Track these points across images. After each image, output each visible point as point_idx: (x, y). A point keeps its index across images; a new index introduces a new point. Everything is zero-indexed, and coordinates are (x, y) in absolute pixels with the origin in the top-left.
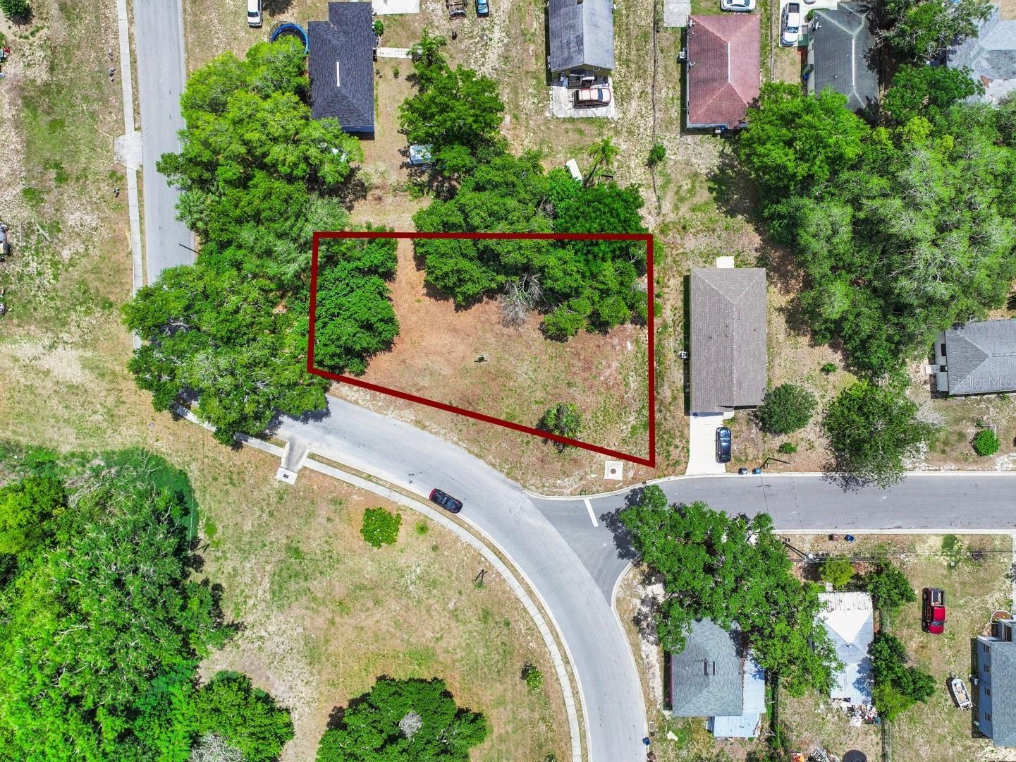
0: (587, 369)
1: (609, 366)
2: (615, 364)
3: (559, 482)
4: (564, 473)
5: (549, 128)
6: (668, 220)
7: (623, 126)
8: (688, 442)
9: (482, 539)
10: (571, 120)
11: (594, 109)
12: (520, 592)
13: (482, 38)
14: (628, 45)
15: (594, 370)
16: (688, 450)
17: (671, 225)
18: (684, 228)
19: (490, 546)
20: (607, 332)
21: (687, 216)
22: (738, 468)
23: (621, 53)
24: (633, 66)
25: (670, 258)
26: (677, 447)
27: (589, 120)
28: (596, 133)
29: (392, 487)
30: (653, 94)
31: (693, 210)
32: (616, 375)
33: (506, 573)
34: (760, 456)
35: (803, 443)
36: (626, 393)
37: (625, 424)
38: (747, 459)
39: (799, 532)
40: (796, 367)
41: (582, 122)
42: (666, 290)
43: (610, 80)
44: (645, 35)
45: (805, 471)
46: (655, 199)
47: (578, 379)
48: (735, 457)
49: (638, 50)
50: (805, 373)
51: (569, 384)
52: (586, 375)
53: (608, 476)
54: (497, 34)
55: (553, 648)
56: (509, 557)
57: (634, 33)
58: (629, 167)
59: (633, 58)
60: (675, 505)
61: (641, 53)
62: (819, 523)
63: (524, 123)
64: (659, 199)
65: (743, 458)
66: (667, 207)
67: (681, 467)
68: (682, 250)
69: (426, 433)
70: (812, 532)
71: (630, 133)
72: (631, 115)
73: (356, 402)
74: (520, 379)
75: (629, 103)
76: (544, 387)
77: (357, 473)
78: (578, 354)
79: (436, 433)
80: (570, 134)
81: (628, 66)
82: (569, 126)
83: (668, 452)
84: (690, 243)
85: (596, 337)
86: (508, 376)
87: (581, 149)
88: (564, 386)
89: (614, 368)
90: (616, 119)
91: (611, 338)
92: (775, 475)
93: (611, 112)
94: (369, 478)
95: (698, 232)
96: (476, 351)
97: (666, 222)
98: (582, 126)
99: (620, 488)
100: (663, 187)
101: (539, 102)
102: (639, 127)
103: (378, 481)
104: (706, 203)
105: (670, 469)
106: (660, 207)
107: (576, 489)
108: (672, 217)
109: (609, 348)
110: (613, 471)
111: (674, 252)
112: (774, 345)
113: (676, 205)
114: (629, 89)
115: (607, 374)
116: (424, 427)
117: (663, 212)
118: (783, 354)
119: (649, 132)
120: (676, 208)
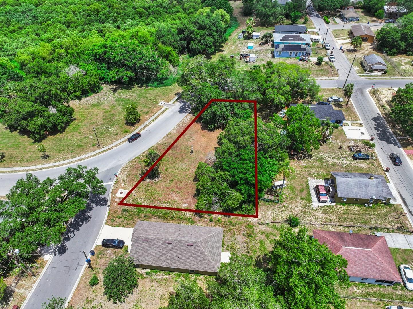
0: (177, 187)
1: (176, 196)
2: (177, 198)
3: (126, 173)
4: (129, 175)
5: (302, 178)
6: (255, 228)
7: (308, 209)
8: (123, 226)
9: (113, 147)
10: (308, 187)
11: (315, 196)
12: (83, 157)
13: (342, 157)
14: (357, 214)
15: (176, 190)
16: (117, 226)
17: (252, 230)
18: (250, 236)
19: (109, 149)
20: (194, 196)
21: (257, 238)
22: (96, 252)
23: (351, 210)
24: (345, 216)
25: (232, 228)
26: (122, 221)
27: (309, 195)
28: (302, 197)
29: (147, 126)
30: (331, 225)
31: (261, 242)
32: (171, 198)
33: (94, 153)
34: (97, 266)
35: (93, 296)
36: (160, 202)
37: (144, 200)
38: (99, 258)
39: (35, 286)
40: (148, 298)
41: (307, 192)
42: (213, 224)
43: (334, 204)
44: (366, 223)
45: (74, 294)
46: (267, 222)
47: (173, 184)
48: (103, 251)
49: (355, 218)
50: (142, 304)
51: (172, 180)
52: (175, 187)
53: (120, 190)
54: (345, 162)
55: (51, 165)
56: (100, 155)
57: (365, 217)
58: (285, 211)
59: (350, 216)
60: (90, 218)
61: (354, 220)
62: (33, 300)
63: (303, 170)
64: (267, 224)
65: (100, 256)
66: (263, 228)
67: (110, 222)
68: (236, 234)
69: (165, 135)
70: (29, 295)
71: (305, 213)
72: (315, 213)
73: (183, 119)
74: (179, 164)
75: (322, 213)
76: (173, 172)
77: (156, 118)
78: (186, 185)
79: (164, 138)
80: (300, 186)
81: (344, 213)
82: (305, 186)
83: (121, 218)
84: (240, 239)
85: (193, 191)
86: (182, 161)
87: (293, 191)
88: (171, 179)
89: (175, 198)
90: (312, 206)
91: (191, 198)
92: (81, 274)
93: (315, 204)
94: (153, 120)
95: (247, 243)
96: (196, 152)
97: (254, 227)
98: (305, 191)
99: (112, 195)
100: (275, 227)
101: (315, 175)
102: (309, 217)
103: (151, 122)
104: (265, 249)
105: (111, 218)
106: (263, 224)
107: (119, 179)
108: (257, 230)
109: (186, 197)
110: (121, 193)
111: (235, 230)
112: (167, 283)
113: (264, 233)
114: (331, 213)
115: (173, 195)
116: (167, 135)
117: (260, 226)
118: (159, 289)
119: (307, 222)
120: (262, 233)
